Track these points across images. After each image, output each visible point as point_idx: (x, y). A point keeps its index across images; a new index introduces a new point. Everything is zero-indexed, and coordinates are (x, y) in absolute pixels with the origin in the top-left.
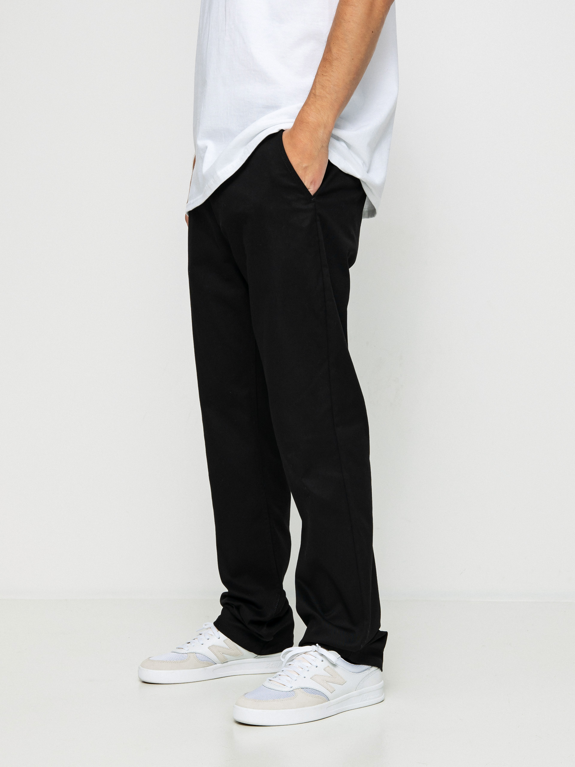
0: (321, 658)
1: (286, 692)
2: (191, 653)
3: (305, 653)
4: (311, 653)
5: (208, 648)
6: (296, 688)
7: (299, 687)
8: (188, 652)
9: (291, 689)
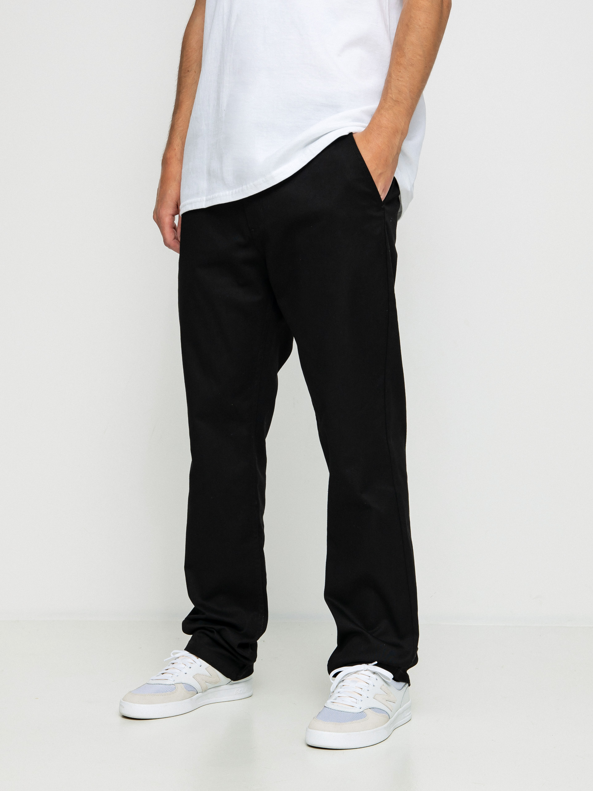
0: (374, 676)
1: (357, 713)
2: (178, 683)
3: (355, 673)
4: (363, 672)
5: (193, 677)
6: (365, 709)
7: (367, 708)
8: (175, 682)
9: (361, 710)
